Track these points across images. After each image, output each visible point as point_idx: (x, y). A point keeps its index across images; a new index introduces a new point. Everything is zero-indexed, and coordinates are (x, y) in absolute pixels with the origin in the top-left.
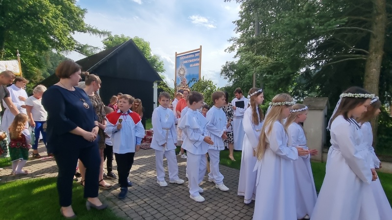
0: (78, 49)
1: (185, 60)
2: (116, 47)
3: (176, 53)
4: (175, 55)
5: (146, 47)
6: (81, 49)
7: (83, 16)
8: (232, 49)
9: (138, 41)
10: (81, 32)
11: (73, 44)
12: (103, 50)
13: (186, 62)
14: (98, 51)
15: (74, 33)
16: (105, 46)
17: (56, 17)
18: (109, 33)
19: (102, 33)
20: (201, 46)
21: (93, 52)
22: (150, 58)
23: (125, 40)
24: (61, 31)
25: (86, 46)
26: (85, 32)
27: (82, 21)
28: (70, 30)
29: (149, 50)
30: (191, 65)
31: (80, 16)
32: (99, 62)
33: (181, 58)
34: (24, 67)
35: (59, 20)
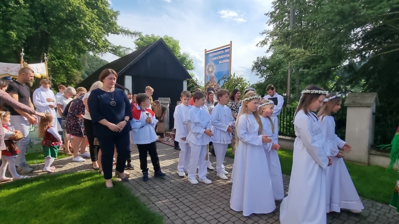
0: (112, 50)
1: (215, 56)
2: (147, 47)
3: (206, 50)
4: (204, 53)
5: (176, 45)
6: (115, 51)
7: (116, 18)
8: (264, 43)
9: (167, 39)
10: (115, 34)
11: (107, 46)
12: (135, 50)
13: (215, 58)
14: (130, 52)
15: (108, 35)
16: (137, 46)
17: (92, 21)
18: (140, 34)
19: (134, 34)
20: (231, 42)
21: (126, 53)
22: (179, 56)
23: (155, 40)
24: (96, 35)
25: (119, 47)
26: (118, 34)
27: (115, 23)
28: (104, 33)
29: (179, 48)
30: (220, 62)
31: (114, 18)
32: (132, 63)
33: (211, 55)
34: (66, 69)
35: (95, 23)
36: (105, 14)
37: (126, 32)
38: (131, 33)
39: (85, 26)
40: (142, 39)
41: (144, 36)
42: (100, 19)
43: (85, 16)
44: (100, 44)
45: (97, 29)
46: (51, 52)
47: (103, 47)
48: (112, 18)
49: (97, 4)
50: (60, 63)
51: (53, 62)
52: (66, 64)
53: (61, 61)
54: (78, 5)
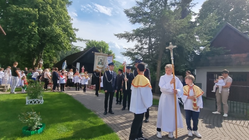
0: (73, 48)
5: (106, 46)
6: (75, 49)
10: (75, 42)
15: (71, 43)
16: (87, 46)
18: (88, 40)
19: (85, 40)
21: (80, 50)
22: (108, 52)
23: (96, 43)
27: (75, 37)
31: (75, 35)
34: (50, 57)
35: (66, 39)
36: (71, 34)
37: (81, 40)
38: (83, 40)
39: (61, 40)
40: (89, 42)
41: (91, 41)
42: (68, 36)
43: (61, 37)
44: (67, 47)
45: (66, 41)
46: (44, 50)
47: (69, 48)
48: (73, 35)
49: (67, 29)
50: (48, 55)
51: (45, 54)
52: (51, 55)
53: (49, 54)
54: (59, 32)
